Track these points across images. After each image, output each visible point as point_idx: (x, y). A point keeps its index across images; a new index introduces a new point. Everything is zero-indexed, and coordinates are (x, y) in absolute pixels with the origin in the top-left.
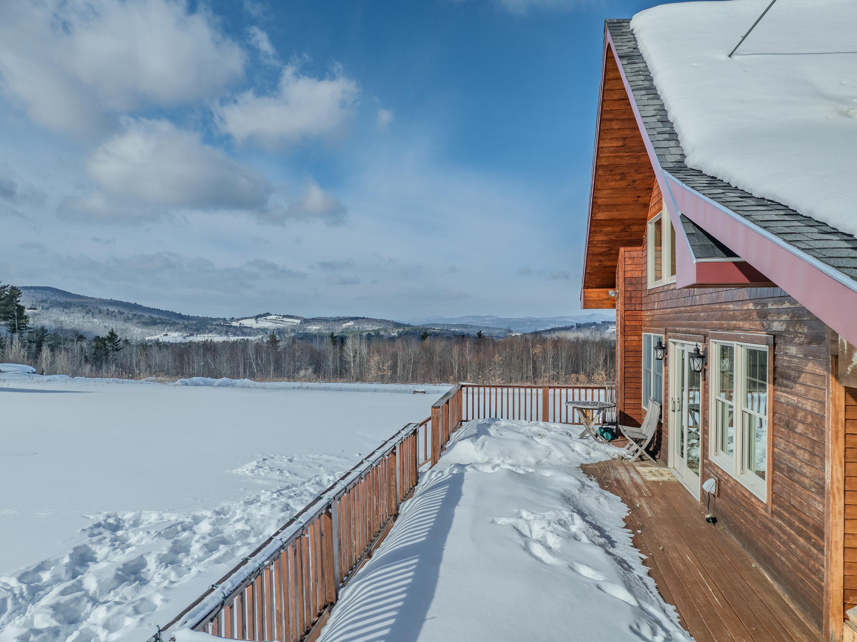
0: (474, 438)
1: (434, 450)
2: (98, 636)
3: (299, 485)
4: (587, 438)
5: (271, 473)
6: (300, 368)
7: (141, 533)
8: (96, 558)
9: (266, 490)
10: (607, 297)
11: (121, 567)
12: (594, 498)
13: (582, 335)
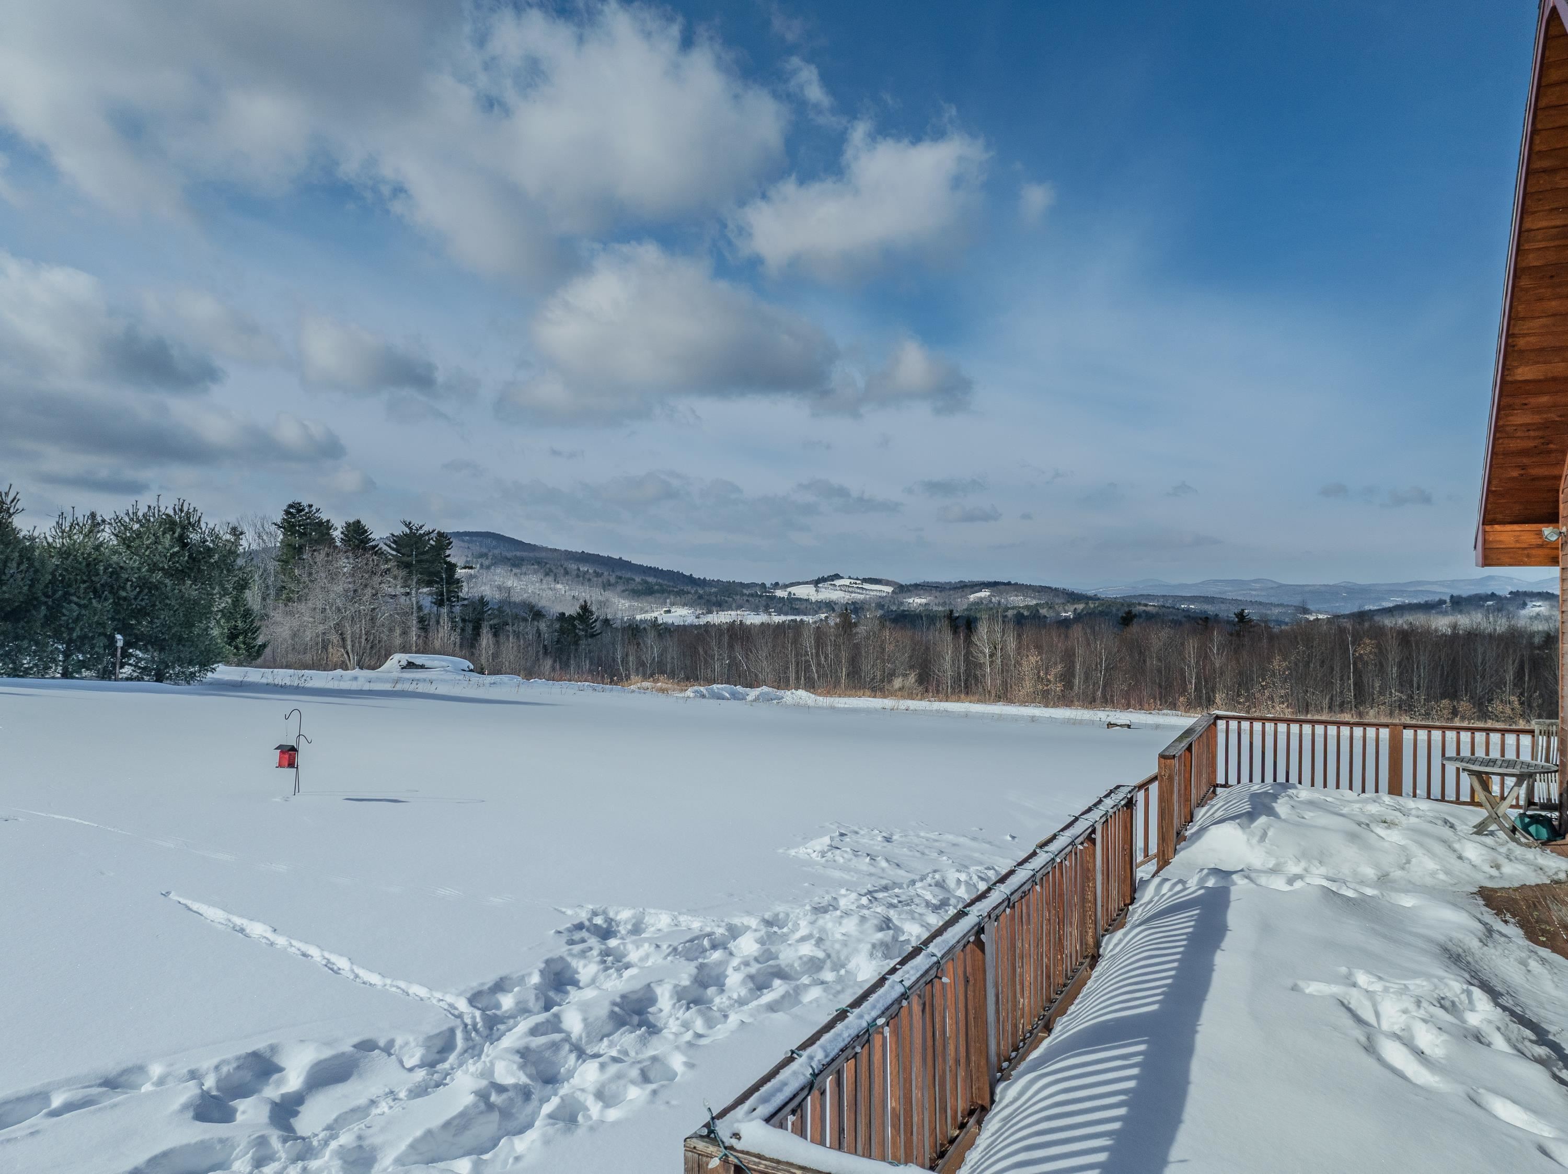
0: (1244, 820)
1: (1163, 838)
2: (587, 1109)
3: (905, 886)
4: (1492, 833)
5: (855, 860)
6: (892, 675)
7: (646, 945)
8: (579, 981)
9: (847, 890)
10: (1539, 542)
11: (618, 1000)
12: (1516, 960)
13: (1465, 621)
